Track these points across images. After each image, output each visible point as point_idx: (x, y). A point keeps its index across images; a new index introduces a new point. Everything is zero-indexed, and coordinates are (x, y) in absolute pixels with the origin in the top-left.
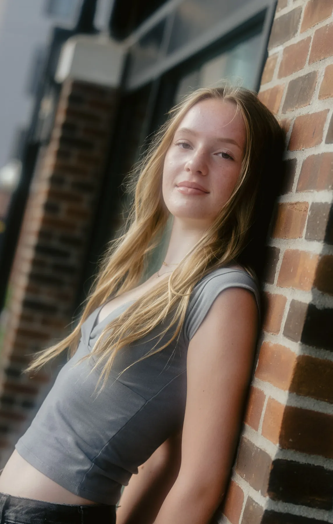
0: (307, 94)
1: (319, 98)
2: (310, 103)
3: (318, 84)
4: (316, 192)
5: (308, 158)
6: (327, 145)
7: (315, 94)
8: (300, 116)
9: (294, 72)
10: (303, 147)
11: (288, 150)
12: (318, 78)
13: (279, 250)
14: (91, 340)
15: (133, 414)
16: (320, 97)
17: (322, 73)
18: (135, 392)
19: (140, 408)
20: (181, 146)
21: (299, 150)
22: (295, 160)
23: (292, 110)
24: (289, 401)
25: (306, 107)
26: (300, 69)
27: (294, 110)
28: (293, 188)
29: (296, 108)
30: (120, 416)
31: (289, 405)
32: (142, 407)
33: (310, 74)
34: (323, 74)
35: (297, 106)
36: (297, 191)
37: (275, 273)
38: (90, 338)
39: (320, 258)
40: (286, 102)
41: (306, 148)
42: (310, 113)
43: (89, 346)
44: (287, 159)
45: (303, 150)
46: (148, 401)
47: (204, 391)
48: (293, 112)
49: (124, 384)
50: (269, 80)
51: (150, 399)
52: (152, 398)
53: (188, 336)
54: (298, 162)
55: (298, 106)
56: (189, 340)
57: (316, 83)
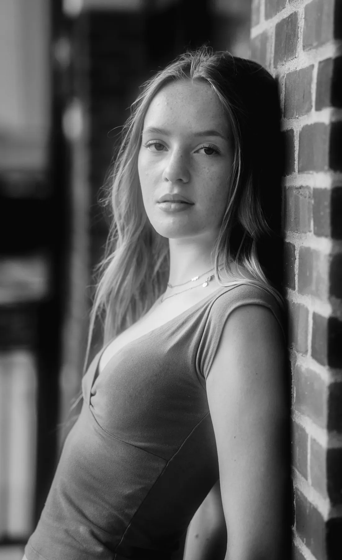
0: (292, 43)
1: (304, 49)
2: (296, 56)
3: (301, 29)
4: (315, 174)
5: (303, 128)
6: (318, 113)
7: (299, 43)
8: (289, 73)
9: (278, 12)
10: (296, 115)
11: (284, 117)
12: (300, 21)
13: (294, 246)
14: (93, 398)
15: (154, 481)
16: (304, 47)
17: (302, 14)
18: (152, 454)
19: (160, 473)
20: (153, 148)
21: (294, 117)
22: (292, 131)
23: (282, 64)
24: (329, 442)
25: (294, 60)
26: (283, 9)
27: (284, 64)
28: (295, 167)
29: (285, 61)
30: (138, 487)
31: (331, 447)
32: (163, 470)
33: (292, 15)
34: (303, 16)
35: (285, 59)
36: (299, 171)
37: (295, 276)
38: (92, 395)
39: (331, 259)
40: (276, 52)
41: (299, 116)
42: (298, 69)
43: (91, 406)
44: (285, 129)
45: (298, 118)
46: (169, 462)
47: (235, 437)
48: (283, 66)
49: (136, 447)
50: (258, 23)
51: (171, 457)
52: (173, 456)
53: (202, 374)
54: (295, 133)
55: (287, 59)
56: (204, 378)
57: (298, 28)
